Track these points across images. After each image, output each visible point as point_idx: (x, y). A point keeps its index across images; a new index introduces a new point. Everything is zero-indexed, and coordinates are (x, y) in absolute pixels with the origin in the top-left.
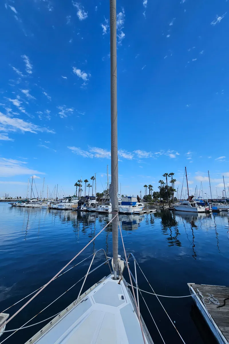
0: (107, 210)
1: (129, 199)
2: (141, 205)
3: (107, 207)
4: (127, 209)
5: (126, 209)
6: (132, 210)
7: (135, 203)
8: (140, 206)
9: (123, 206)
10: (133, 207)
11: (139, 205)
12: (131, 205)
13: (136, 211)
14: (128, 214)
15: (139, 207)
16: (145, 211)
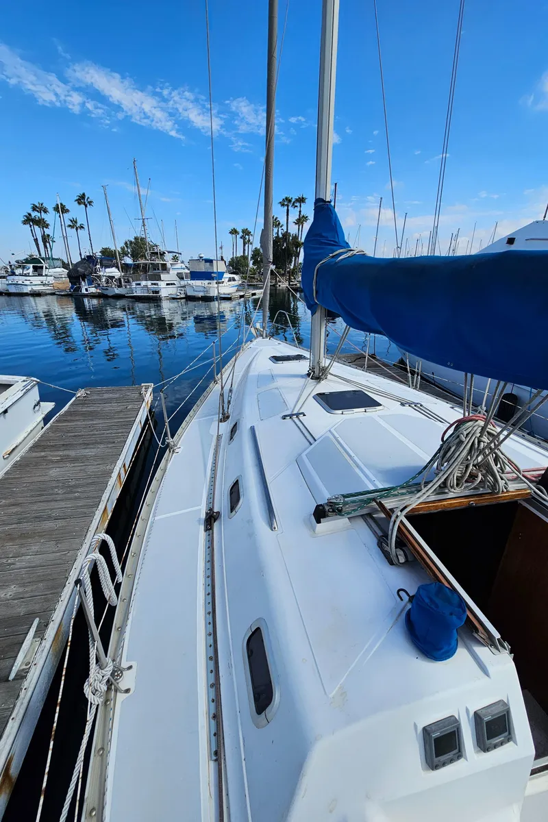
0: (157, 292)
1: (208, 264)
2: (234, 280)
3: (155, 284)
4: (206, 289)
5: (202, 289)
6: (214, 289)
7: (221, 275)
8: (233, 283)
9: (193, 282)
10: (217, 283)
11: (230, 280)
12: (212, 278)
13: (224, 294)
14: (207, 299)
15: (230, 283)
16: (242, 294)
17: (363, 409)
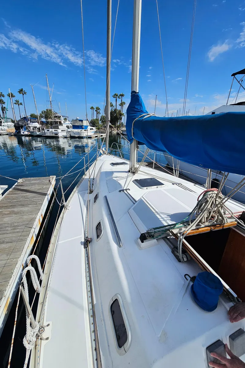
0: (57, 134)
1: (80, 122)
2: (93, 129)
3: (56, 131)
4: (79, 133)
6: (84, 133)
7: (86, 127)
9: (73, 130)
10: (85, 130)
12: (83, 128)
13: (88, 135)
14: (80, 138)
15: (91, 130)
16: (96, 135)
17: (156, 187)
